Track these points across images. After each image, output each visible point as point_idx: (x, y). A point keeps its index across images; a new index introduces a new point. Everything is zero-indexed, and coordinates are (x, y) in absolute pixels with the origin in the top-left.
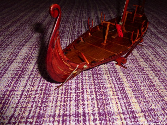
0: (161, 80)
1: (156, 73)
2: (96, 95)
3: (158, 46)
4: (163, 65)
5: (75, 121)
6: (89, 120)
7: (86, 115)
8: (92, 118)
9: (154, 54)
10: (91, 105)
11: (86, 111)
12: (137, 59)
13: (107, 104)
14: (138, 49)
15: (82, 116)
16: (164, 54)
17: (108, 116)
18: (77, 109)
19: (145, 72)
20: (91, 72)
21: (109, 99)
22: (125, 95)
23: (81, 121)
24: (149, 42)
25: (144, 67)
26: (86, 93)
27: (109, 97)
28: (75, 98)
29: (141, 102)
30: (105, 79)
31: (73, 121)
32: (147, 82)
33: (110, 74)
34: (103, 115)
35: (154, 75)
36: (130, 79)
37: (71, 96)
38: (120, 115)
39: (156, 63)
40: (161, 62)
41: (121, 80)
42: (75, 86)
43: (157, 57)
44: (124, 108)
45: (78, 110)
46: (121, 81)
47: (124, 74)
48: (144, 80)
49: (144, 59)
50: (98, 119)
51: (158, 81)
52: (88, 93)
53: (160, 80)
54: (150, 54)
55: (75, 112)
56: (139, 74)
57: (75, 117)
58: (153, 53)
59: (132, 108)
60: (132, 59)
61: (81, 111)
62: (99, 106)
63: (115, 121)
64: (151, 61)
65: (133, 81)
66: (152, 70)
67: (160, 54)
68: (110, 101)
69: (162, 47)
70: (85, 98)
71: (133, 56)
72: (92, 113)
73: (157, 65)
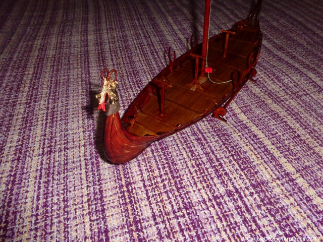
0: (304, 127)
1: (295, 118)
2: (238, 164)
3: (284, 74)
4: (299, 103)
5: (231, 201)
6: (246, 196)
7: (240, 191)
8: (247, 192)
9: (283, 90)
10: (238, 178)
11: (238, 187)
12: (264, 101)
13: (256, 173)
14: (258, 84)
15: (235, 194)
16: (295, 86)
17: (263, 185)
18: (225, 186)
19: (282, 119)
20: (215, 134)
21: (255, 166)
22: (271, 156)
23: (237, 199)
24: (269, 67)
25: (278, 112)
26: (225, 164)
27: (254, 164)
28: (216, 173)
29: (291, 161)
30: (238, 141)
31: (229, 202)
32: (289, 132)
33: (239, 132)
34: (257, 187)
35: (294, 122)
36: (267, 132)
37: (210, 173)
38: (275, 182)
39: (290, 103)
40: (296, 100)
41: (258, 137)
42: (207, 159)
43: (287, 93)
44: (277, 172)
45: (227, 187)
46: (259, 139)
47: (257, 127)
48: (284, 131)
49: (272, 99)
50: (255, 192)
51: (301, 128)
52: (227, 164)
53: (302, 127)
54: (278, 90)
55: (225, 191)
56: (275, 123)
57: (229, 196)
58: (281, 87)
59: (285, 171)
60: (258, 102)
61: (231, 188)
62: (249, 177)
63: (273, 190)
64: (283, 101)
65: (272, 134)
66: (290, 115)
67: (290, 87)
68: (257, 168)
69: (290, 75)
70: (228, 171)
71: (257, 97)
72: (244, 187)
73: (292, 106)
